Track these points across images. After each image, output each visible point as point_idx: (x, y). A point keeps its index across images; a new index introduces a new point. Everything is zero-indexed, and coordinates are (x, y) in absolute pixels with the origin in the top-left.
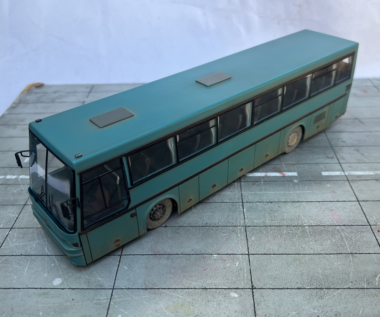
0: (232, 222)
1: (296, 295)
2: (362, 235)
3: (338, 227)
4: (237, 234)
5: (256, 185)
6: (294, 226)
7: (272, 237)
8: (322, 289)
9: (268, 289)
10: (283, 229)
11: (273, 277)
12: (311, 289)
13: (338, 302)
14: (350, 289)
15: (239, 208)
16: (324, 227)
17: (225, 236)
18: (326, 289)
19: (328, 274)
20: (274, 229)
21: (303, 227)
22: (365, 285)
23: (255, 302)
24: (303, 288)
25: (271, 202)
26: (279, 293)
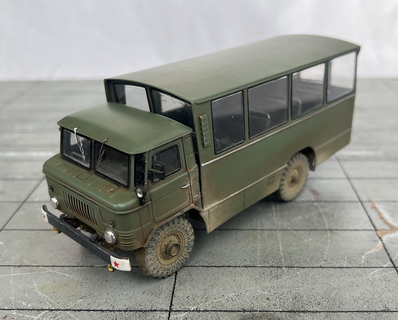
1: (240, 273)
3: (316, 204)
8: (279, 267)
9: (201, 267)
11: (211, 253)
12: (264, 267)
13: (301, 283)
14: (322, 268)
18: (285, 267)
19: (292, 251)
22: (344, 264)
23: (176, 281)
24: (252, 266)
26: (215, 271)
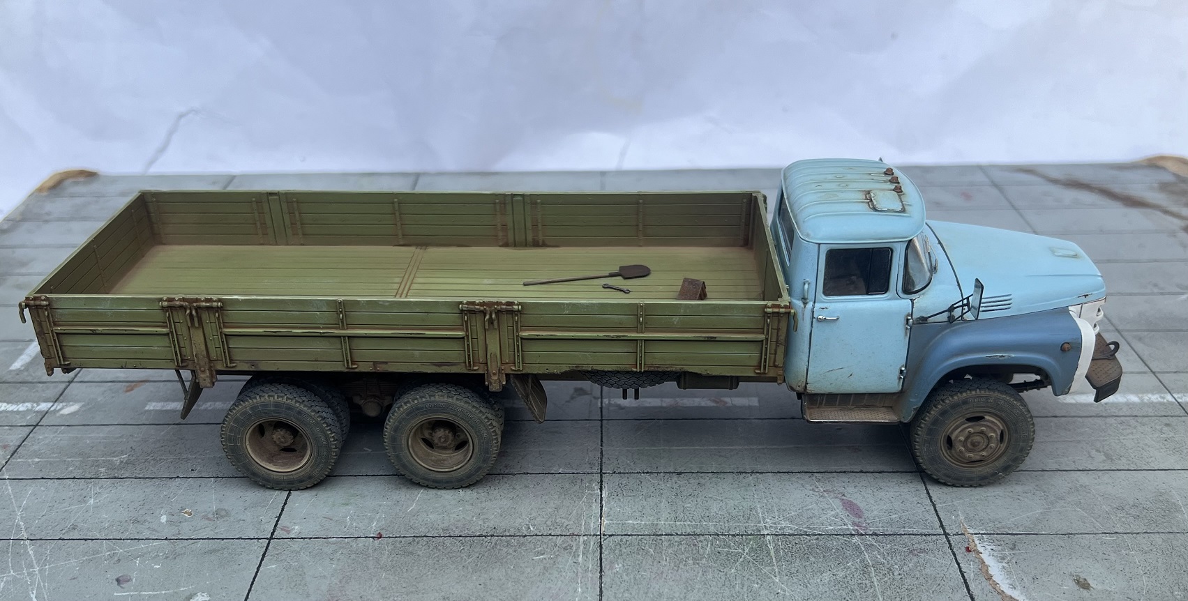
0: (565, 525)
2: (921, 561)
3: (856, 539)
4: (576, 555)
5: (643, 430)
6: (733, 535)
7: (670, 563)
10: (705, 543)
15: (590, 487)
16: (818, 539)
17: (541, 561)
20: (680, 543)
21: (760, 538)
25: (680, 473)
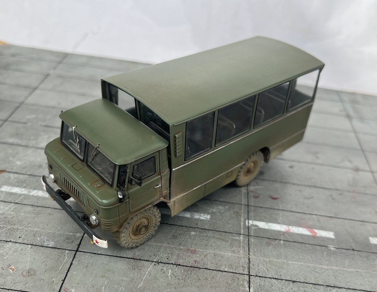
5: (272, 246)
15: (243, 285)
25: (294, 282)
